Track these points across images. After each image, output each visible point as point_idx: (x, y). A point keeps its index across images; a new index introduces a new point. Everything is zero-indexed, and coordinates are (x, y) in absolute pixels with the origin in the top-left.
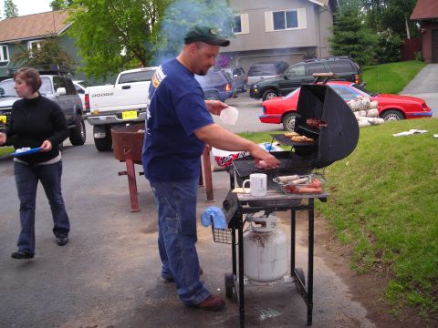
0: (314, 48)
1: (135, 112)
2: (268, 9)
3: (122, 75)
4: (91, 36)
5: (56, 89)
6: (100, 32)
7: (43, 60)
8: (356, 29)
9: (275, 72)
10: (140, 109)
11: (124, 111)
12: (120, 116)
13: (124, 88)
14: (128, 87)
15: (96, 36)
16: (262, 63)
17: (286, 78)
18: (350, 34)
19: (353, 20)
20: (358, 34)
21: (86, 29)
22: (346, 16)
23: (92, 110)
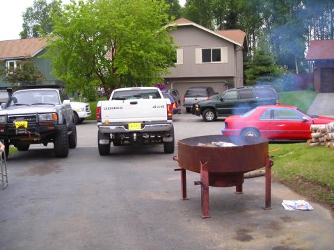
0: (232, 78)
1: (140, 124)
2: (198, 46)
3: (115, 93)
4: (66, 59)
5: (62, 101)
6: (75, 57)
7: (23, 76)
8: (268, 64)
9: (206, 95)
10: (144, 122)
11: (130, 122)
12: (127, 127)
13: (132, 103)
14: (135, 103)
15: (71, 60)
16: (194, 88)
17: (222, 100)
18: (264, 69)
19: (266, 58)
20: (270, 69)
21: (63, 54)
22: (261, 54)
23: (103, 121)
